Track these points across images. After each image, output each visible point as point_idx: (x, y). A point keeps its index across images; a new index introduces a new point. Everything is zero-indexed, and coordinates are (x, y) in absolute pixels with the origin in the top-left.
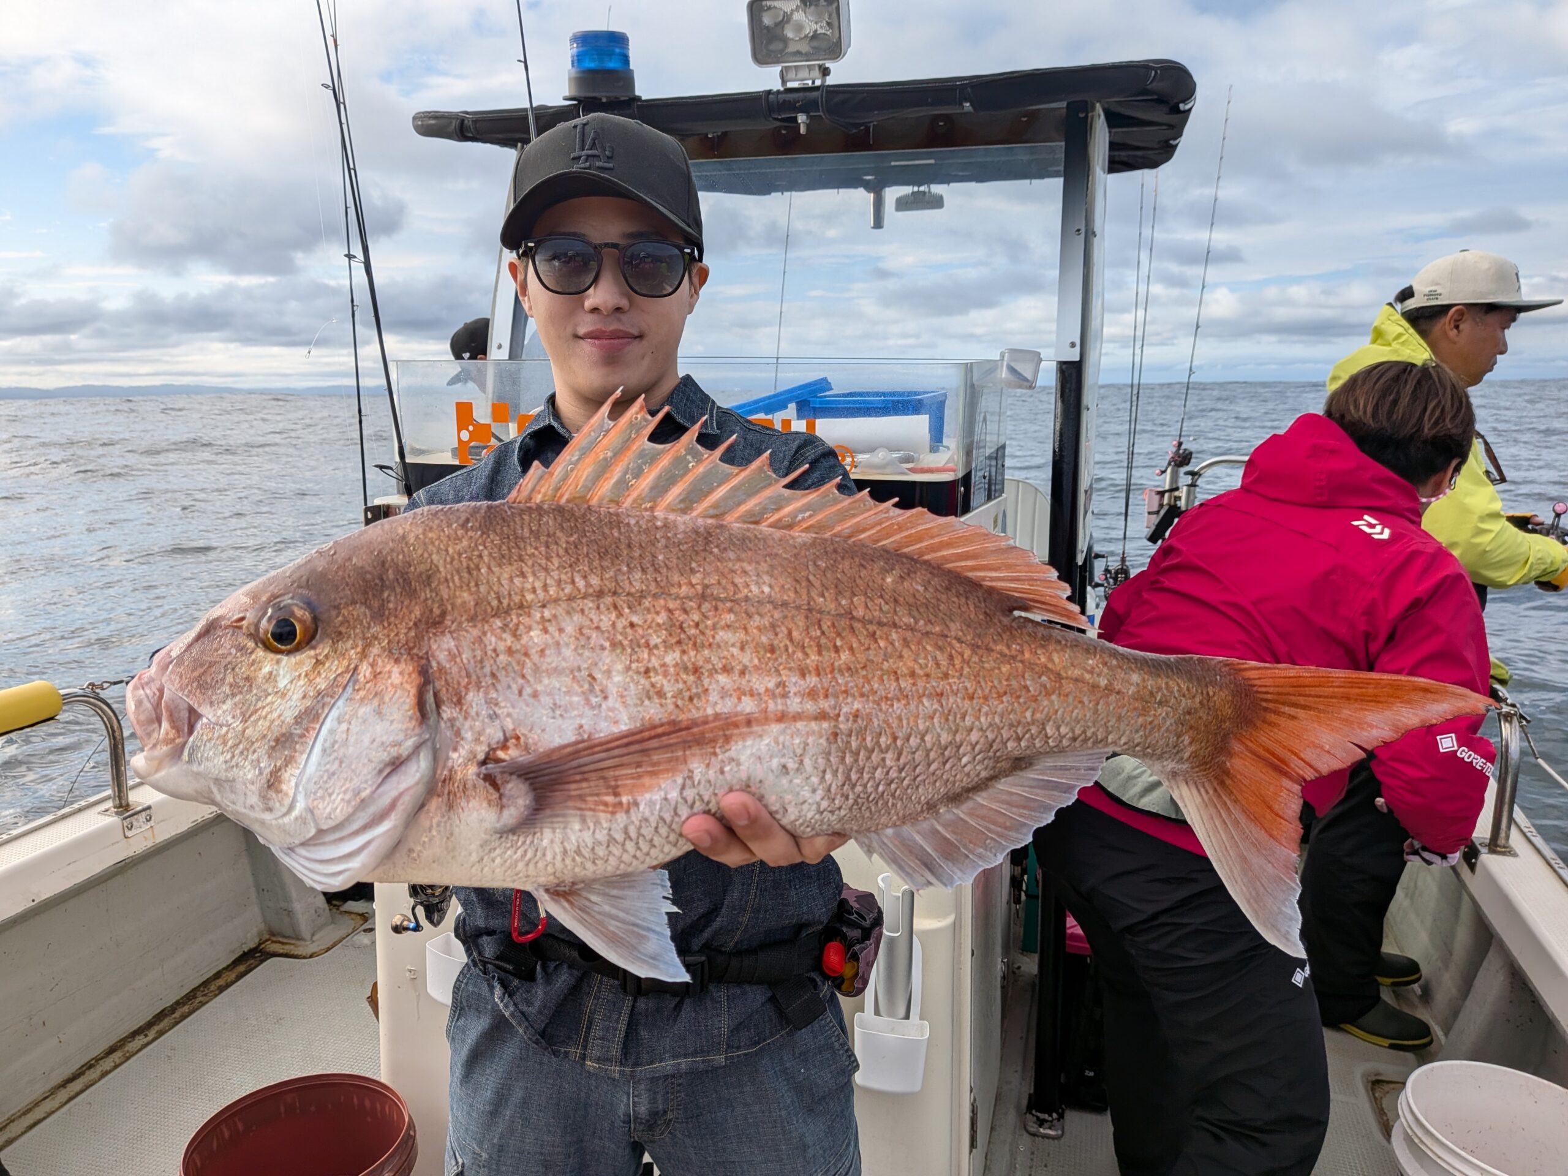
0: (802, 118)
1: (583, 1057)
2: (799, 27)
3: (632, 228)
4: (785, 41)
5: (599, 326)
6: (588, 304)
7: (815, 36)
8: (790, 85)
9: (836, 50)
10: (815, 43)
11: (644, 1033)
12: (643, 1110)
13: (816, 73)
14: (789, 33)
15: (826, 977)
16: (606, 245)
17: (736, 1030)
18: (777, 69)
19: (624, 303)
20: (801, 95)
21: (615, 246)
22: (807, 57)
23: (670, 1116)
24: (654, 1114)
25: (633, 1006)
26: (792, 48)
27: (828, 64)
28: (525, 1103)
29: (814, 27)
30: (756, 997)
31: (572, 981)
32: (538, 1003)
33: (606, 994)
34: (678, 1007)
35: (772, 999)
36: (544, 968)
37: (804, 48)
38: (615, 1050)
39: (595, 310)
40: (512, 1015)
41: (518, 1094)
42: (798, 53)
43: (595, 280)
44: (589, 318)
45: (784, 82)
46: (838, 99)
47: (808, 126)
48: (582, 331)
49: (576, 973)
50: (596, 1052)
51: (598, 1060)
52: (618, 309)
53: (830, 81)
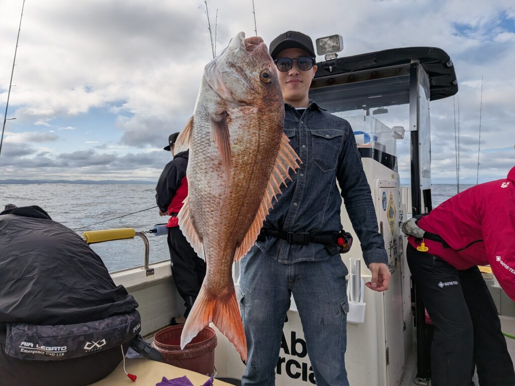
0: (331, 67)
1: (277, 260)
2: (329, 45)
3: (300, 55)
4: (325, 49)
5: (292, 79)
6: (290, 74)
7: (333, 47)
8: (328, 60)
9: (338, 49)
10: (333, 48)
11: (293, 253)
12: (292, 273)
13: (334, 56)
14: (326, 46)
15: (339, 246)
16: (294, 59)
17: (317, 253)
18: (324, 56)
19: (298, 73)
20: (330, 62)
21: (296, 59)
22: (331, 52)
23: (299, 277)
24: (295, 276)
25: (290, 247)
26: (327, 50)
27: (337, 53)
28: (261, 275)
29: (333, 44)
30: (321, 247)
31: (275, 240)
32: (266, 244)
33: (283, 244)
34: (302, 248)
35: (325, 248)
36: (268, 238)
37: (331, 49)
38: (286, 257)
39: (291, 75)
40: (260, 247)
41: (259, 273)
42: (329, 51)
43: (291, 68)
44: (290, 77)
45: (326, 59)
46: (340, 61)
47: (332, 70)
48: (288, 81)
49: (276, 238)
50: (281, 257)
51: (282, 259)
52: (297, 74)
53: (338, 57)
